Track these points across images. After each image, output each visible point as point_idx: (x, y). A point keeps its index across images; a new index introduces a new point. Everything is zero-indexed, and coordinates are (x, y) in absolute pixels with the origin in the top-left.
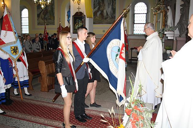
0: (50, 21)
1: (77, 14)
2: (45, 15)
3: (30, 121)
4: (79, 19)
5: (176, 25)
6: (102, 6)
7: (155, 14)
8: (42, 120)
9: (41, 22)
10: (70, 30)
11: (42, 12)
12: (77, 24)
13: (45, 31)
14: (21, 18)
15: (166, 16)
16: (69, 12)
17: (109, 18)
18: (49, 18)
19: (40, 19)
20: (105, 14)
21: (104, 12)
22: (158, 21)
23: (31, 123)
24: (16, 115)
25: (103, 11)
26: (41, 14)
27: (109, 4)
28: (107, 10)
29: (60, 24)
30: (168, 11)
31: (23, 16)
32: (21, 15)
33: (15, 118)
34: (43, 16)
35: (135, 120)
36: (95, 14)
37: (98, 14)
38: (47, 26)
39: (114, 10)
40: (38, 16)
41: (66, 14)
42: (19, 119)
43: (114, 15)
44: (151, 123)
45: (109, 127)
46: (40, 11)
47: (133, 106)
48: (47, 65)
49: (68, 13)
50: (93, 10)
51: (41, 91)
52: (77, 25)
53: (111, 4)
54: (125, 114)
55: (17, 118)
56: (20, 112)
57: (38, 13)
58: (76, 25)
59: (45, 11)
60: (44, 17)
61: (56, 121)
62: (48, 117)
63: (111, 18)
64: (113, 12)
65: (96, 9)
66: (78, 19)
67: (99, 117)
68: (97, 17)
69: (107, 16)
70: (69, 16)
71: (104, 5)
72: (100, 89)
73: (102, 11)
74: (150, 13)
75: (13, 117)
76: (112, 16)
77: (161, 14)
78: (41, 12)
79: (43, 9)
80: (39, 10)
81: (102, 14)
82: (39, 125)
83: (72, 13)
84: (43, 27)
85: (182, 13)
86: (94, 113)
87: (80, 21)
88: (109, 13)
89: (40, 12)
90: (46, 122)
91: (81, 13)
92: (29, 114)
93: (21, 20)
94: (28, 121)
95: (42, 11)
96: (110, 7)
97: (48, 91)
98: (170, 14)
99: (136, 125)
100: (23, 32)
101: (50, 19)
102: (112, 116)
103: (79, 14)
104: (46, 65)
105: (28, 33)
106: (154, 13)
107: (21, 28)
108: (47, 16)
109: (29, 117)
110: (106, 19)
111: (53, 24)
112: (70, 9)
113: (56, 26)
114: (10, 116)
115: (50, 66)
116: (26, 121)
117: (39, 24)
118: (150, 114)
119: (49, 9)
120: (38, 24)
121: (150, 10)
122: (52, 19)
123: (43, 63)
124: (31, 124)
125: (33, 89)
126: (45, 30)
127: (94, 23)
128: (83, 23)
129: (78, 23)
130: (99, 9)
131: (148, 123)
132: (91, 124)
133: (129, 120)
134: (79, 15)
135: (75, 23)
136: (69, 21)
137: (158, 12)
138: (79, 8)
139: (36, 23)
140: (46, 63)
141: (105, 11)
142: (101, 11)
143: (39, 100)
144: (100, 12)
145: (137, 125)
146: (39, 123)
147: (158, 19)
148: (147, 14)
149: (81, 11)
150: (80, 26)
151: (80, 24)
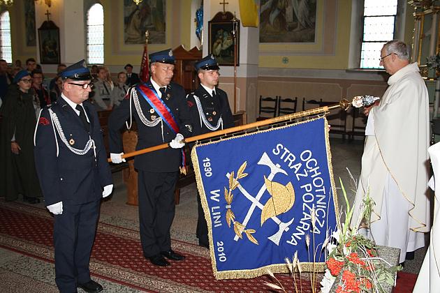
0: (156, 33)
1: (219, 14)
2: (143, 20)
4: (225, 30)
7: (418, 18)
8: (127, 275)
9: (132, 37)
11: (137, 12)
12: (218, 41)
14: (86, 26)
16: (200, 12)
17: (298, 29)
18: (151, 26)
19: (131, 29)
20: (289, 17)
21: (287, 12)
22: (427, 34)
26: (134, 16)
32: (86, 19)
34: (138, 22)
36: (264, 17)
37: (273, 16)
40: (127, 21)
41: (193, 17)
46: (131, 9)
49: (197, 14)
50: (258, 7)
51: (127, 203)
52: (220, 45)
57: (127, 15)
58: (215, 44)
59: (144, 11)
60: (141, 25)
61: (159, 279)
63: (305, 29)
64: (310, 12)
65: (267, 4)
66: (222, 31)
68: (268, 25)
69: (294, 23)
70: (199, 23)
73: (283, 11)
74: (404, 15)
76: (306, 22)
77: (435, 16)
78: (133, 13)
79: (137, 6)
80: (128, 7)
81: (281, 17)
83: (208, 16)
87: (225, 33)
88: (299, 16)
89: (131, 12)
91: (229, 16)
93: (86, 32)
95: (137, 9)
100: (91, 61)
101: (154, 29)
103: (224, 17)
105: (102, 62)
106: (414, 14)
107: (87, 52)
108: (147, 23)
110: (291, 29)
111: (162, 41)
112: (202, 4)
113: (169, 46)
117: (128, 41)
119: (153, 4)
120: (126, 42)
121: (405, 6)
122: (159, 29)
123: (135, 136)
127: (262, 40)
128: (233, 40)
129: (222, 39)
130: (274, 4)
134: (225, 21)
135: (213, 38)
136: (199, 35)
137: (427, 12)
138: (224, 3)
139: (122, 39)
141: (289, 11)
142: (279, 9)
144: (276, 13)
146: (119, 282)
147: (424, 31)
148: (397, 17)
149: (229, 9)
150: (225, 47)
151: (227, 43)
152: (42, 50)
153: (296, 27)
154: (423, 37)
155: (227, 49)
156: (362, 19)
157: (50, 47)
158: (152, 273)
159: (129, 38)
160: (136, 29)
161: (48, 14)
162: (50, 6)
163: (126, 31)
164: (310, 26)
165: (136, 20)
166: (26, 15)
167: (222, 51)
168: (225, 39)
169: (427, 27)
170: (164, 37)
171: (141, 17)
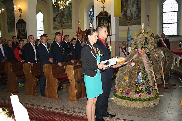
0: (68, 24)
2: (62, 19)
6: (125, 5)
11: (59, 15)
16: (92, 12)
17: (133, 19)
19: (56, 23)
20: (129, 14)
21: (128, 12)
26: (58, 17)
27: (133, 3)
28: (132, 10)
34: (59, 19)
38: (64, 30)
39: (139, 9)
40: (54, 19)
43: (140, 15)
46: (56, 14)
51: (68, 100)
53: (136, 3)
57: (54, 17)
59: (62, 14)
60: (61, 21)
63: (136, 19)
64: (138, 11)
66: (102, 20)
69: (131, 17)
70: (92, 17)
71: (128, 5)
76: (137, 16)
78: (57, 15)
81: (125, 14)
87: (105, 21)
88: (133, 14)
96: (135, 6)
97: (77, 100)
101: (67, 22)
108: (63, 20)
110: (130, 19)
112: (93, 8)
113: (74, 30)
120: (54, 29)
122: (69, 22)
130: (122, 9)
139: (52, 28)
141: (129, 12)
142: (124, 11)
148: (178, 12)
151: (106, 25)
152: (18, 32)
153: (132, 18)
156: (162, 13)
157: (22, 31)
159: (55, 27)
160: (59, 23)
161: (21, 16)
162: (21, 13)
163: (54, 24)
164: (139, 18)
165: (58, 18)
166: (8, 18)
168: (104, 23)
170: (72, 26)
171: (61, 17)
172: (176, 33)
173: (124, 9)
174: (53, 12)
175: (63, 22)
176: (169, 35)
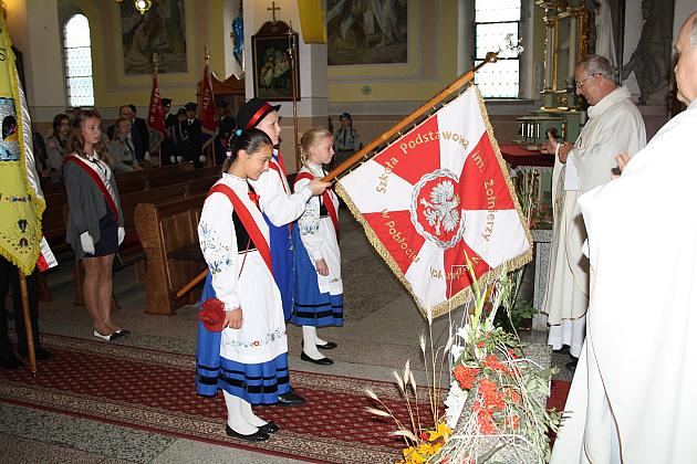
0: (171, 57)
1: (267, 26)
2: (151, 38)
3: (110, 421)
4: (276, 49)
5: (626, 60)
7: (550, 24)
8: (156, 417)
9: (136, 63)
10: (244, 89)
11: (141, 26)
12: (267, 65)
13: (153, 96)
14: (64, 49)
15: (590, 30)
16: (238, 23)
17: (382, 44)
18: (165, 46)
19: (134, 51)
20: (369, 27)
21: (366, 20)
22: (563, 47)
23: (117, 429)
24: (61, 400)
25: (361, 14)
26: (138, 31)
29: (207, 68)
30: (596, 11)
31: (69, 43)
32: (63, 38)
33: (57, 411)
34: (144, 40)
35: (491, 407)
36: (333, 28)
37: (345, 26)
38: (161, 78)
39: (401, 12)
40: (127, 39)
41: (228, 30)
42: (71, 413)
44: (549, 413)
45: (398, 433)
46: (132, 21)
47: (480, 354)
48: (164, 220)
49: (233, 25)
50: (324, 13)
51: (146, 312)
52: (270, 71)
54: (455, 384)
55: (66, 412)
56: (73, 390)
57: (127, 31)
58: (263, 70)
59: (152, 23)
60: (149, 45)
61: (205, 418)
62: (177, 405)
63: (392, 43)
64: (398, 19)
65: (337, 9)
66: (272, 49)
67: (357, 398)
68: (339, 39)
70: (238, 39)
72: (360, 299)
73: (359, 19)
74: (531, 20)
75: (51, 410)
76: (393, 34)
77: (573, 21)
78: (136, 27)
79: (142, 16)
80: (128, 18)
81: (357, 27)
82: (145, 435)
83: (251, 29)
84: (147, 79)
85: (648, 15)
86: (340, 384)
87: (278, 54)
88: (383, 25)
89: (132, 25)
90: (170, 422)
91: (283, 26)
92: (108, 396)
93: (64, 59)
94: (104, 420)
95: (140, 23)
97: (173, 313)
98: (603, 19)
99: (495, 425)
100: (75, 102)
101: (169, 51)
102: (407, 396)
103: (275, 29)
104: (160, 218)
105: (92, 104)
106: (545, 19)
107: (67, 88)
108: (157, 41)
109: (107, 408)
110: (373, 44)
111: (183, 68)
112: (241, 10)
113: (193, 76)
114: (40, 407)
115: (176, 222)
116: (97, 423)
117: (130, 69)
118: (541, 381)
119: (166, 14)
120: (127, 71)
121: (532, 8)
122: (177, 50)
123: (152, 210)
124: (116, 431)
125: (120, 308)
126: (154, 92)
127: (331, 62)
128: (290, 62)
129: (273, 61)
130: (346, 8)
131: (538, 415)
132: (330, 424)
133: (467, 404)
134: (276, 34)
135: (260, 62)
136: (238, 56)
137: (562, 15)
138: (274, 9)
139: (120, 68)
140: (160, 210)
141: (368, 18)
142: (353, 16)
143: (142, 344)
144: (350, 21)
145: (499, 422)
146: (145, 428)
147: (560, 42)
148: (522, 23)
149: (281, 17)
150: (279, 73)
151: (281, 67)
153: (380, 41)
154: (558, 50)
155: (282, 76)
156: (472, 27)
158: (193, 411)
159: (131, 66)
160: (142, 52)
163: (125, 55)
164: (400, 39)
165: (141, 38)
167: (274, 79)
168: (278, 61)
169: (563, 36)
170: (185, 61)
171: (148, 33)
172: (513, 92)
173: (354, 8)
174: (122, 15)
175: (157, 51)
176: (492, 98)
